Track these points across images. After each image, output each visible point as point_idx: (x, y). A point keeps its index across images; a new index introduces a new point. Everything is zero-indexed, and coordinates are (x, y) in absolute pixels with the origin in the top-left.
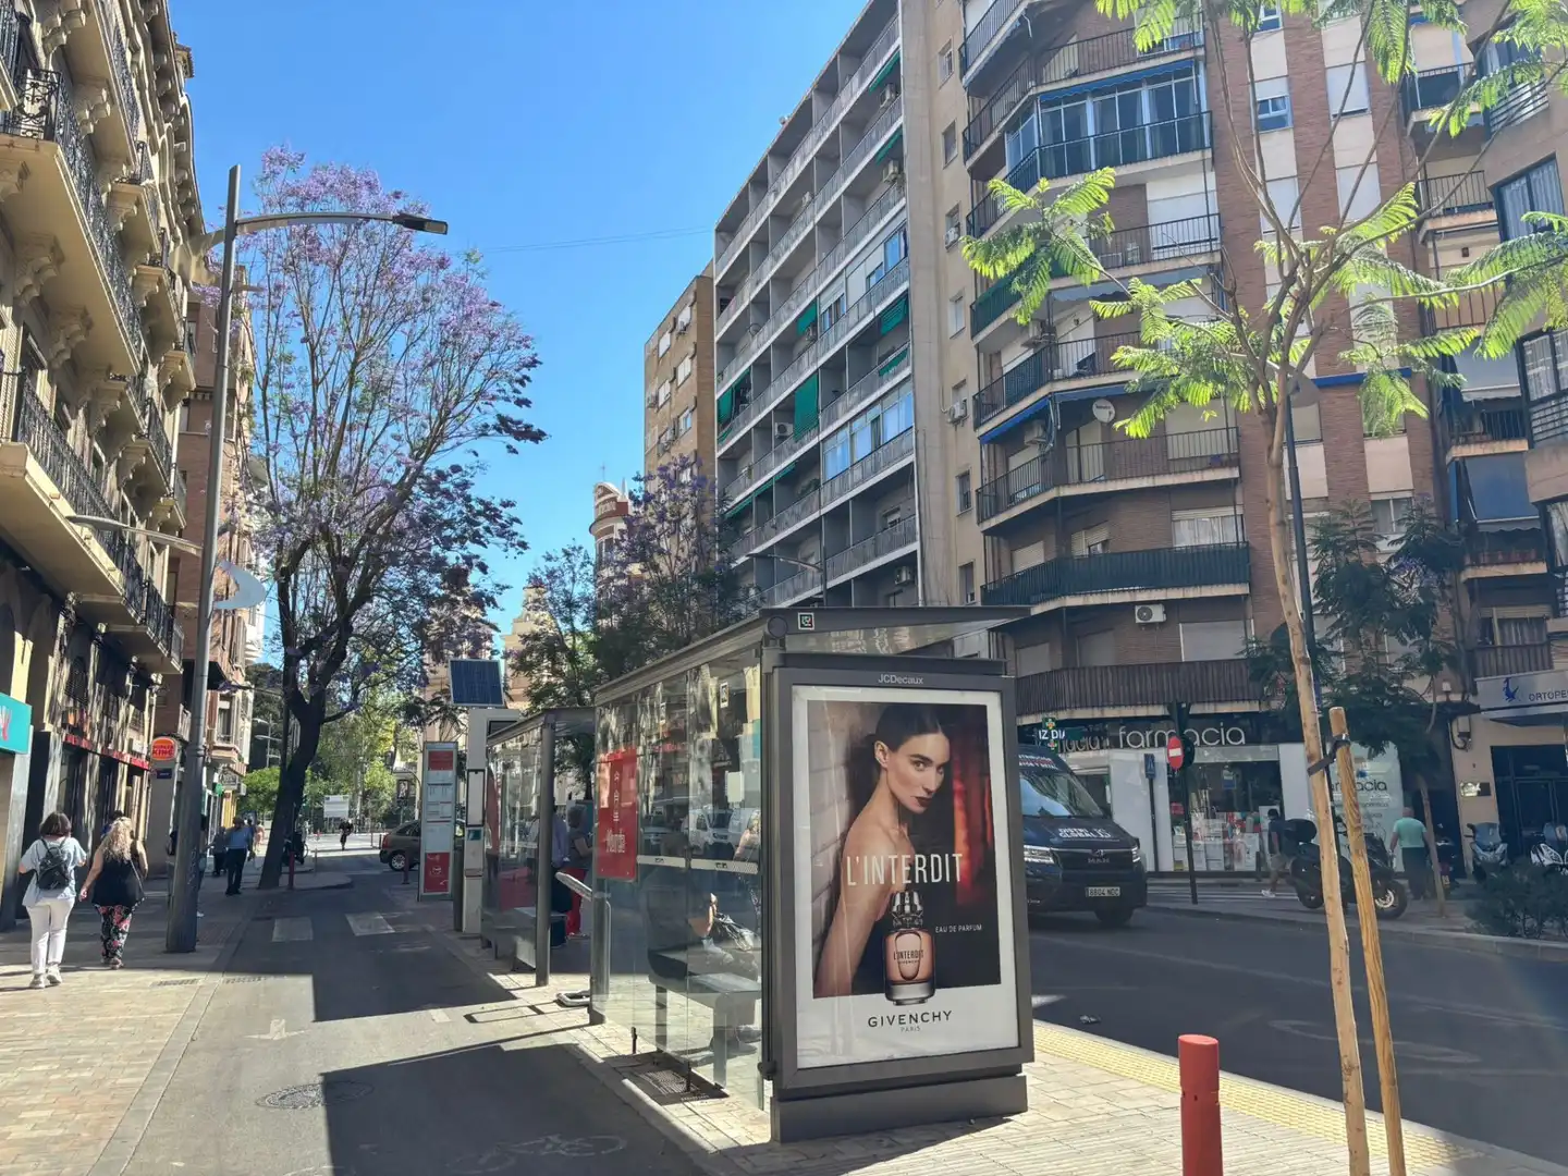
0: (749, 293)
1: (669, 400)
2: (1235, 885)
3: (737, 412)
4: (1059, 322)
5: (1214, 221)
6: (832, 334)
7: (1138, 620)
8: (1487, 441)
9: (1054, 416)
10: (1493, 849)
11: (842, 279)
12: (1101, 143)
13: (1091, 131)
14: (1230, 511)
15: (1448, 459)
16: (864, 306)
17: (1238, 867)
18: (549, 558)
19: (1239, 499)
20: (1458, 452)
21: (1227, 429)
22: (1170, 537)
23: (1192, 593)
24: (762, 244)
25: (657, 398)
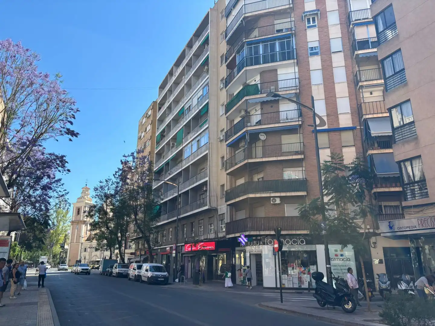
0: (167, 105)
1: (144, 136)
2: (301, 293)
3: (162, 139)
4: (251, 111)
5: (297, 80)
6: (187, 115)
7: (272, 203)
8: (379, 149)
9: (247, 137)
10: (386, 283)
11: (191, 100)
12: (264, 57)
13: (261, 53)
14: (301, 169)
15: (367, 154)
16: (196, 108)
17: (303, 287)
18: (101, 182)
19: (304, 165)
20: (370, 152)
21: (300, 143)
22: (282, 176)
23: (289, 194)
24: (170, 91)
25: (141, 136)
